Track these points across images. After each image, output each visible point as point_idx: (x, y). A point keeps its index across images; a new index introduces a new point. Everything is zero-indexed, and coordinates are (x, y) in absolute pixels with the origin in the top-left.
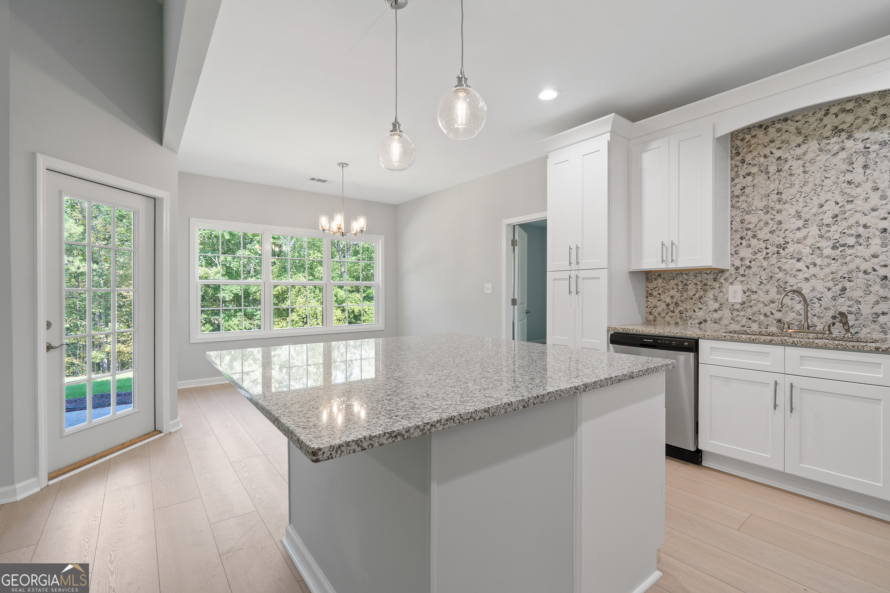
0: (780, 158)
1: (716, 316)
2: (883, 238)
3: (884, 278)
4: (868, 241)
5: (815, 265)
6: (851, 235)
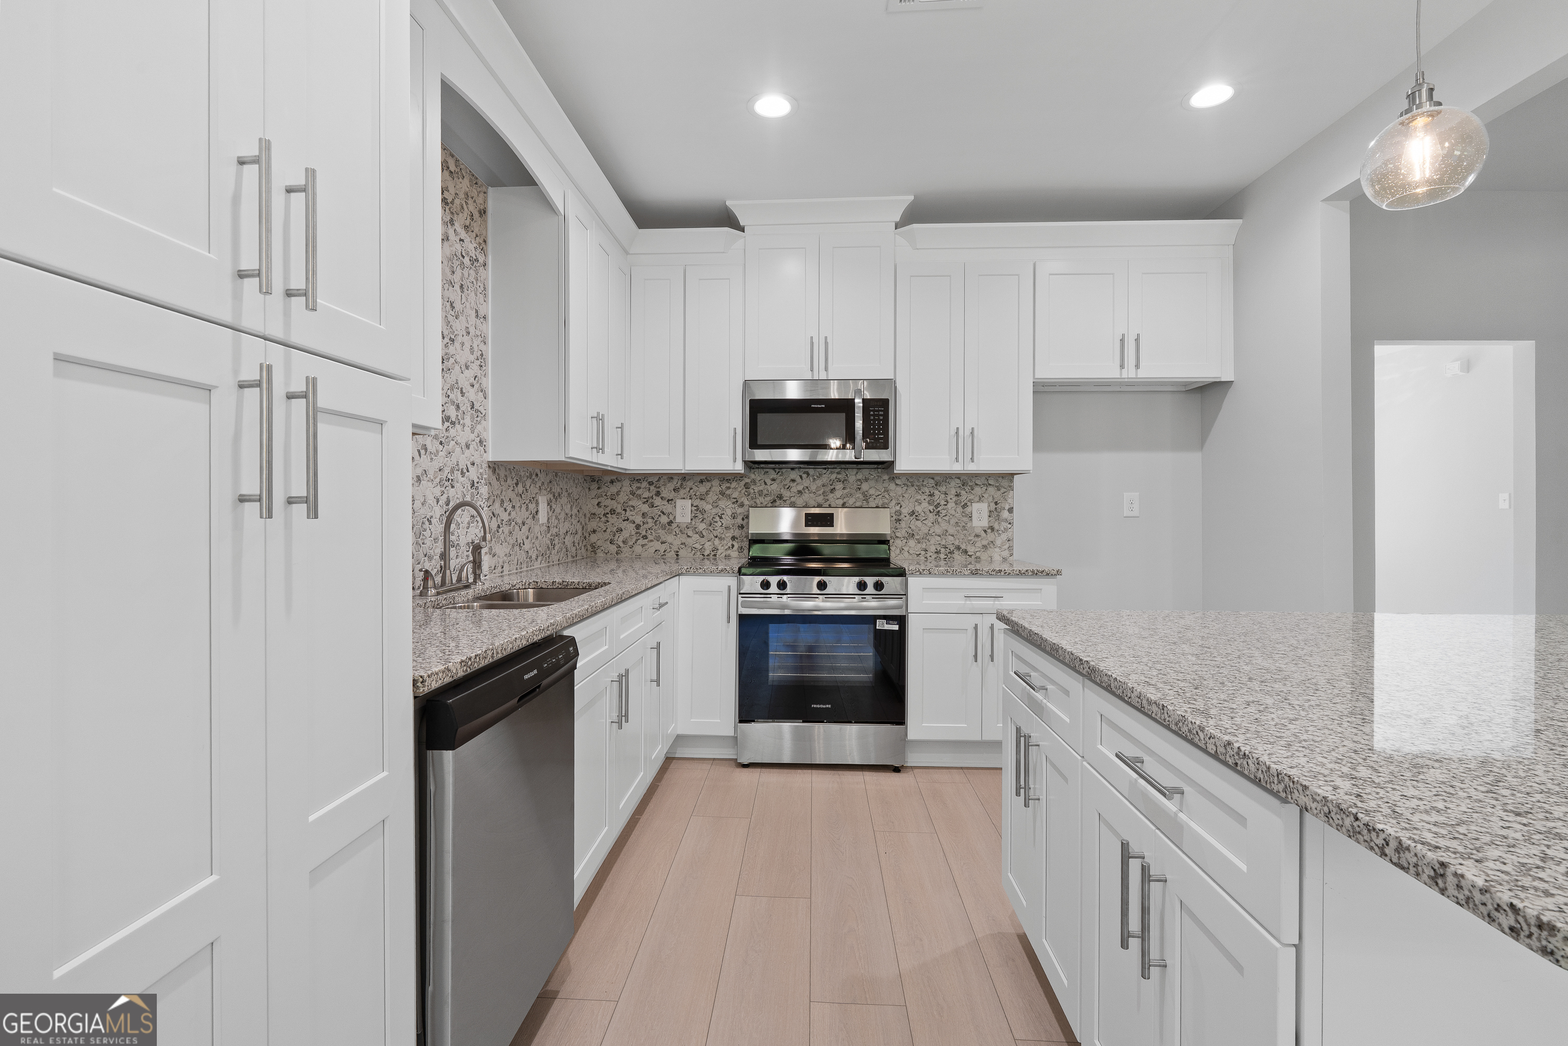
2: (472, 418)
3: (473, 485)
4: (464, 419)
5: (426, 450)
6: (453, 403)
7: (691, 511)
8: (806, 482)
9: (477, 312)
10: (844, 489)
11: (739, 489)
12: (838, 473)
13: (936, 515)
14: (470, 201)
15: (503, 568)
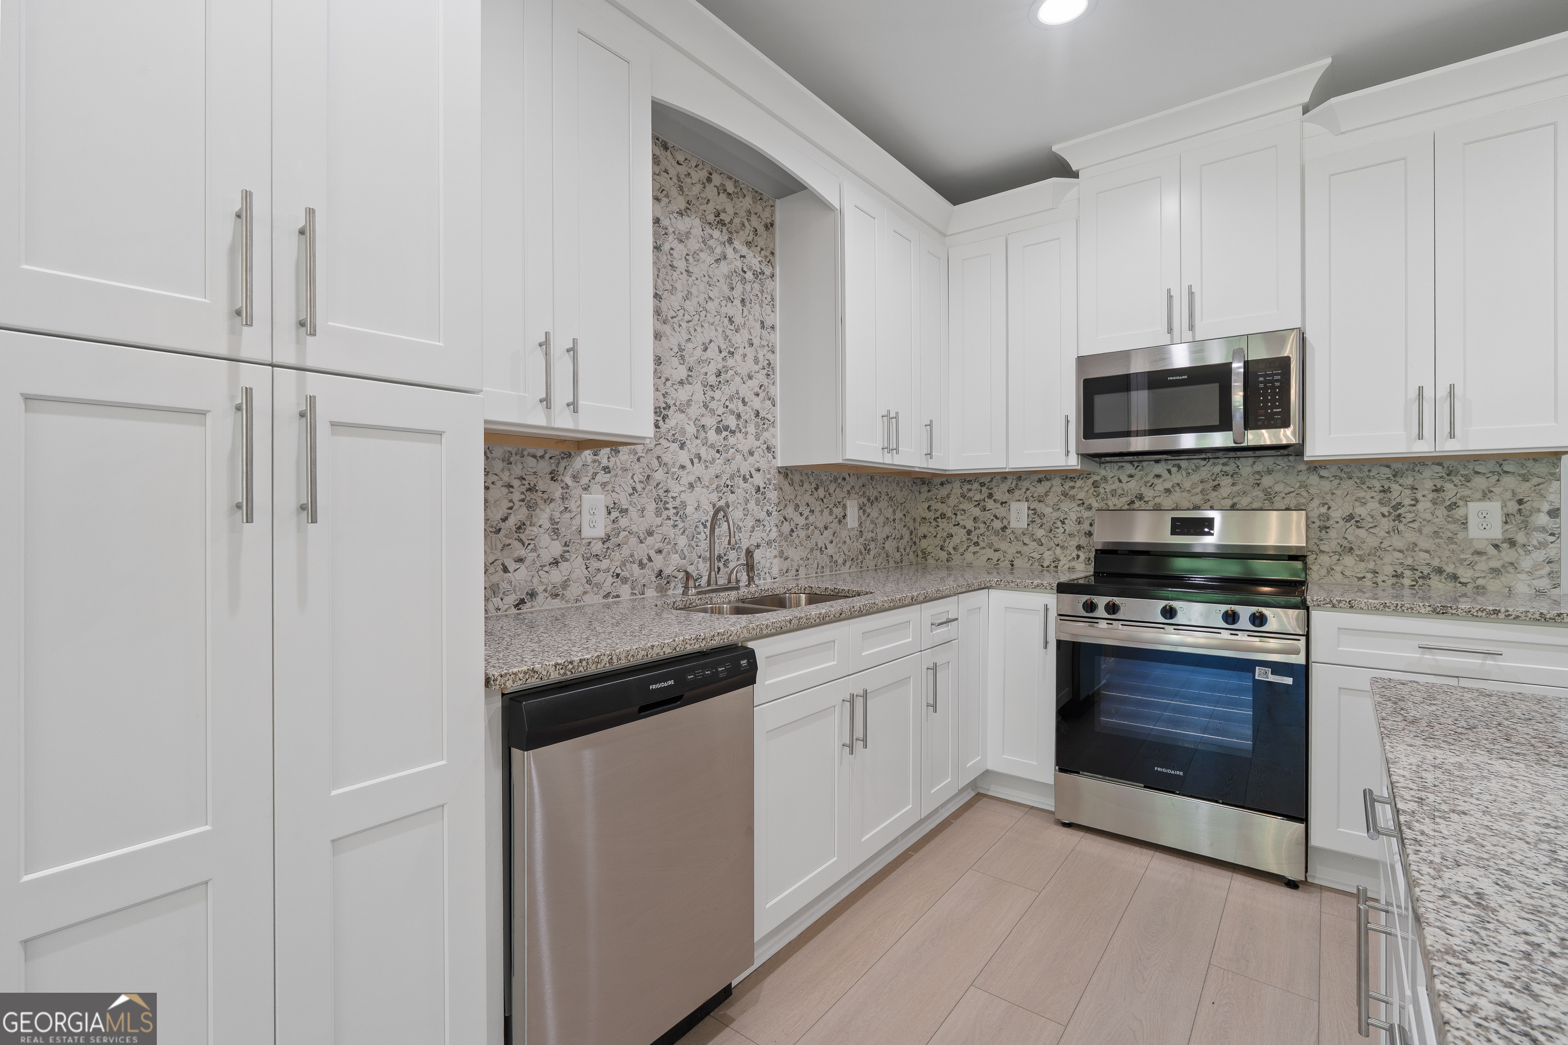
2: (757, 426)
3: (758, 490)
4: (746, 427)
5: (700, 459)
6: (732, 412)
7: (1028, 515)
8: (1177, 477)
9: (762, 322)
10: (1233, 484)
11: (1086, 489)
12: (1224, 464)
13: (1394, 520)
14: (753, 218)
15: (797, 571)
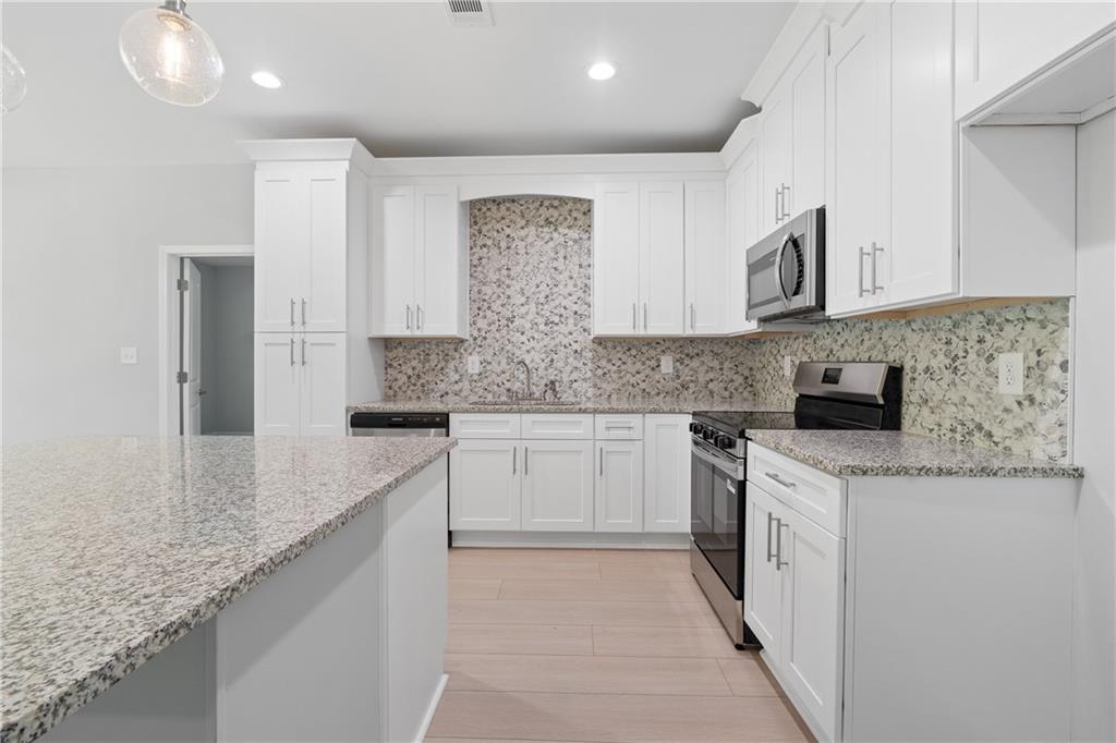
0: (508, 236)
1: (457, 387)
3: (576, 352)
4: (567, 321)
5: (534, 338)
6: (556, 314)
7: (791, 366)
9: (580, 265)
13: (953, 373)
